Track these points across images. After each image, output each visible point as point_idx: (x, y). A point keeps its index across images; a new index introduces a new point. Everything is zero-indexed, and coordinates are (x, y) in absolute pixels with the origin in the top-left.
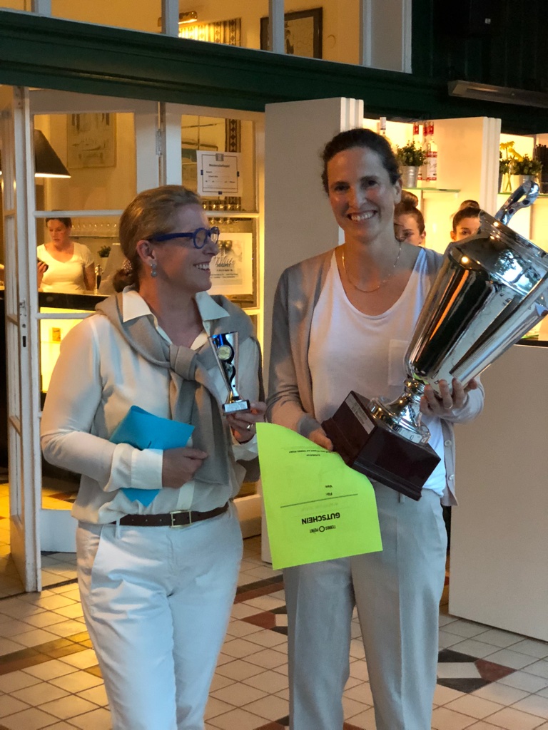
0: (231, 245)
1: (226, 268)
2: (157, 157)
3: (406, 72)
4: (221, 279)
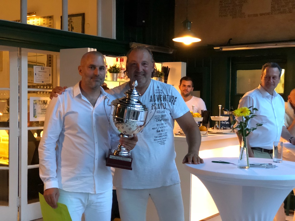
0: (47, 102)
2: (18, 68)
3: (114, 39)
4: (42, 115)
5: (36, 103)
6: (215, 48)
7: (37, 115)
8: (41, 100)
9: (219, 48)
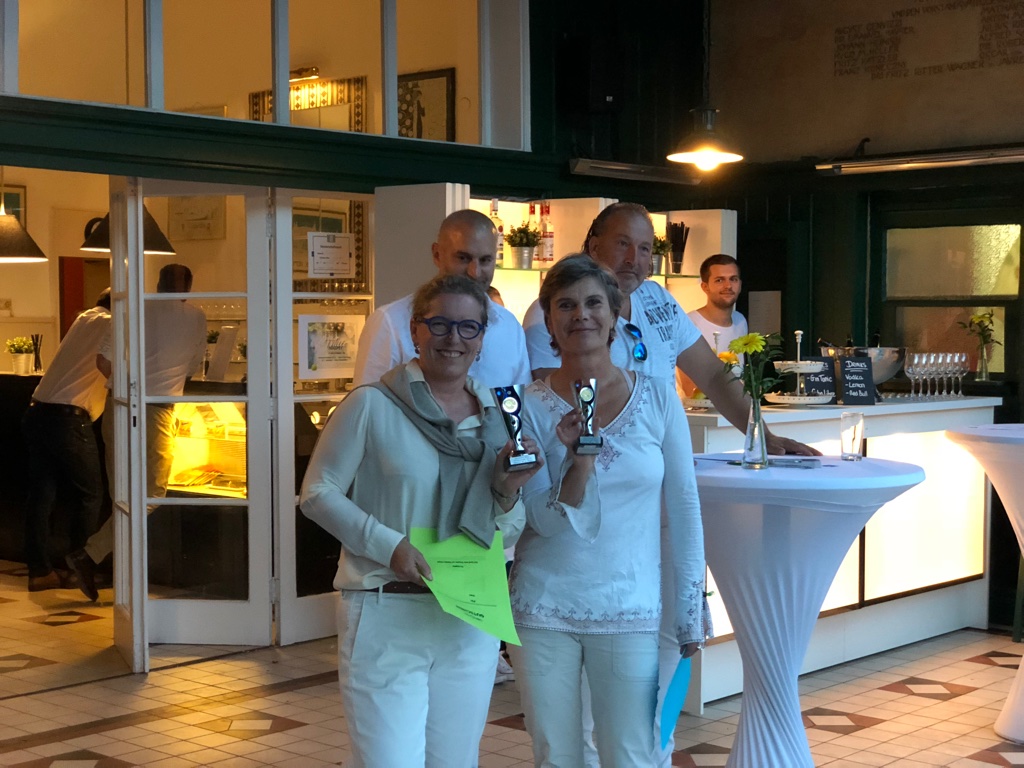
0: (343, 328)
1: (338, 351)
2: (268, 239)
3: (526, 151)
4: (334, 362)
5: (314, 332)
6: (818, 167)
7: (318, 362)
8: (327, 322)
9: (830, 167)
